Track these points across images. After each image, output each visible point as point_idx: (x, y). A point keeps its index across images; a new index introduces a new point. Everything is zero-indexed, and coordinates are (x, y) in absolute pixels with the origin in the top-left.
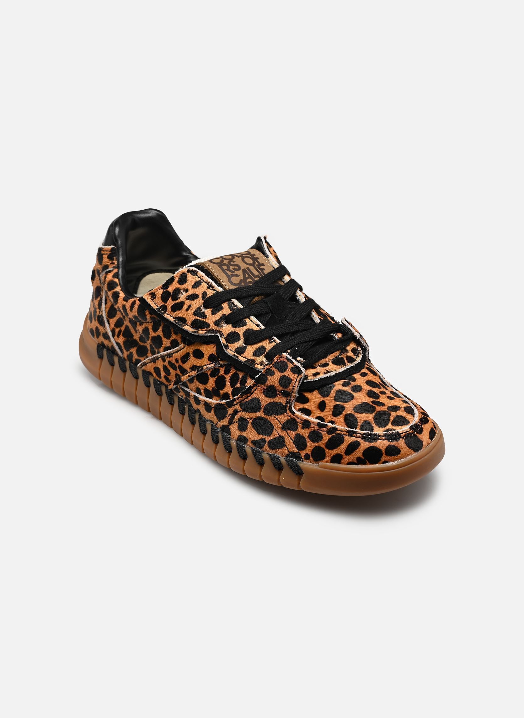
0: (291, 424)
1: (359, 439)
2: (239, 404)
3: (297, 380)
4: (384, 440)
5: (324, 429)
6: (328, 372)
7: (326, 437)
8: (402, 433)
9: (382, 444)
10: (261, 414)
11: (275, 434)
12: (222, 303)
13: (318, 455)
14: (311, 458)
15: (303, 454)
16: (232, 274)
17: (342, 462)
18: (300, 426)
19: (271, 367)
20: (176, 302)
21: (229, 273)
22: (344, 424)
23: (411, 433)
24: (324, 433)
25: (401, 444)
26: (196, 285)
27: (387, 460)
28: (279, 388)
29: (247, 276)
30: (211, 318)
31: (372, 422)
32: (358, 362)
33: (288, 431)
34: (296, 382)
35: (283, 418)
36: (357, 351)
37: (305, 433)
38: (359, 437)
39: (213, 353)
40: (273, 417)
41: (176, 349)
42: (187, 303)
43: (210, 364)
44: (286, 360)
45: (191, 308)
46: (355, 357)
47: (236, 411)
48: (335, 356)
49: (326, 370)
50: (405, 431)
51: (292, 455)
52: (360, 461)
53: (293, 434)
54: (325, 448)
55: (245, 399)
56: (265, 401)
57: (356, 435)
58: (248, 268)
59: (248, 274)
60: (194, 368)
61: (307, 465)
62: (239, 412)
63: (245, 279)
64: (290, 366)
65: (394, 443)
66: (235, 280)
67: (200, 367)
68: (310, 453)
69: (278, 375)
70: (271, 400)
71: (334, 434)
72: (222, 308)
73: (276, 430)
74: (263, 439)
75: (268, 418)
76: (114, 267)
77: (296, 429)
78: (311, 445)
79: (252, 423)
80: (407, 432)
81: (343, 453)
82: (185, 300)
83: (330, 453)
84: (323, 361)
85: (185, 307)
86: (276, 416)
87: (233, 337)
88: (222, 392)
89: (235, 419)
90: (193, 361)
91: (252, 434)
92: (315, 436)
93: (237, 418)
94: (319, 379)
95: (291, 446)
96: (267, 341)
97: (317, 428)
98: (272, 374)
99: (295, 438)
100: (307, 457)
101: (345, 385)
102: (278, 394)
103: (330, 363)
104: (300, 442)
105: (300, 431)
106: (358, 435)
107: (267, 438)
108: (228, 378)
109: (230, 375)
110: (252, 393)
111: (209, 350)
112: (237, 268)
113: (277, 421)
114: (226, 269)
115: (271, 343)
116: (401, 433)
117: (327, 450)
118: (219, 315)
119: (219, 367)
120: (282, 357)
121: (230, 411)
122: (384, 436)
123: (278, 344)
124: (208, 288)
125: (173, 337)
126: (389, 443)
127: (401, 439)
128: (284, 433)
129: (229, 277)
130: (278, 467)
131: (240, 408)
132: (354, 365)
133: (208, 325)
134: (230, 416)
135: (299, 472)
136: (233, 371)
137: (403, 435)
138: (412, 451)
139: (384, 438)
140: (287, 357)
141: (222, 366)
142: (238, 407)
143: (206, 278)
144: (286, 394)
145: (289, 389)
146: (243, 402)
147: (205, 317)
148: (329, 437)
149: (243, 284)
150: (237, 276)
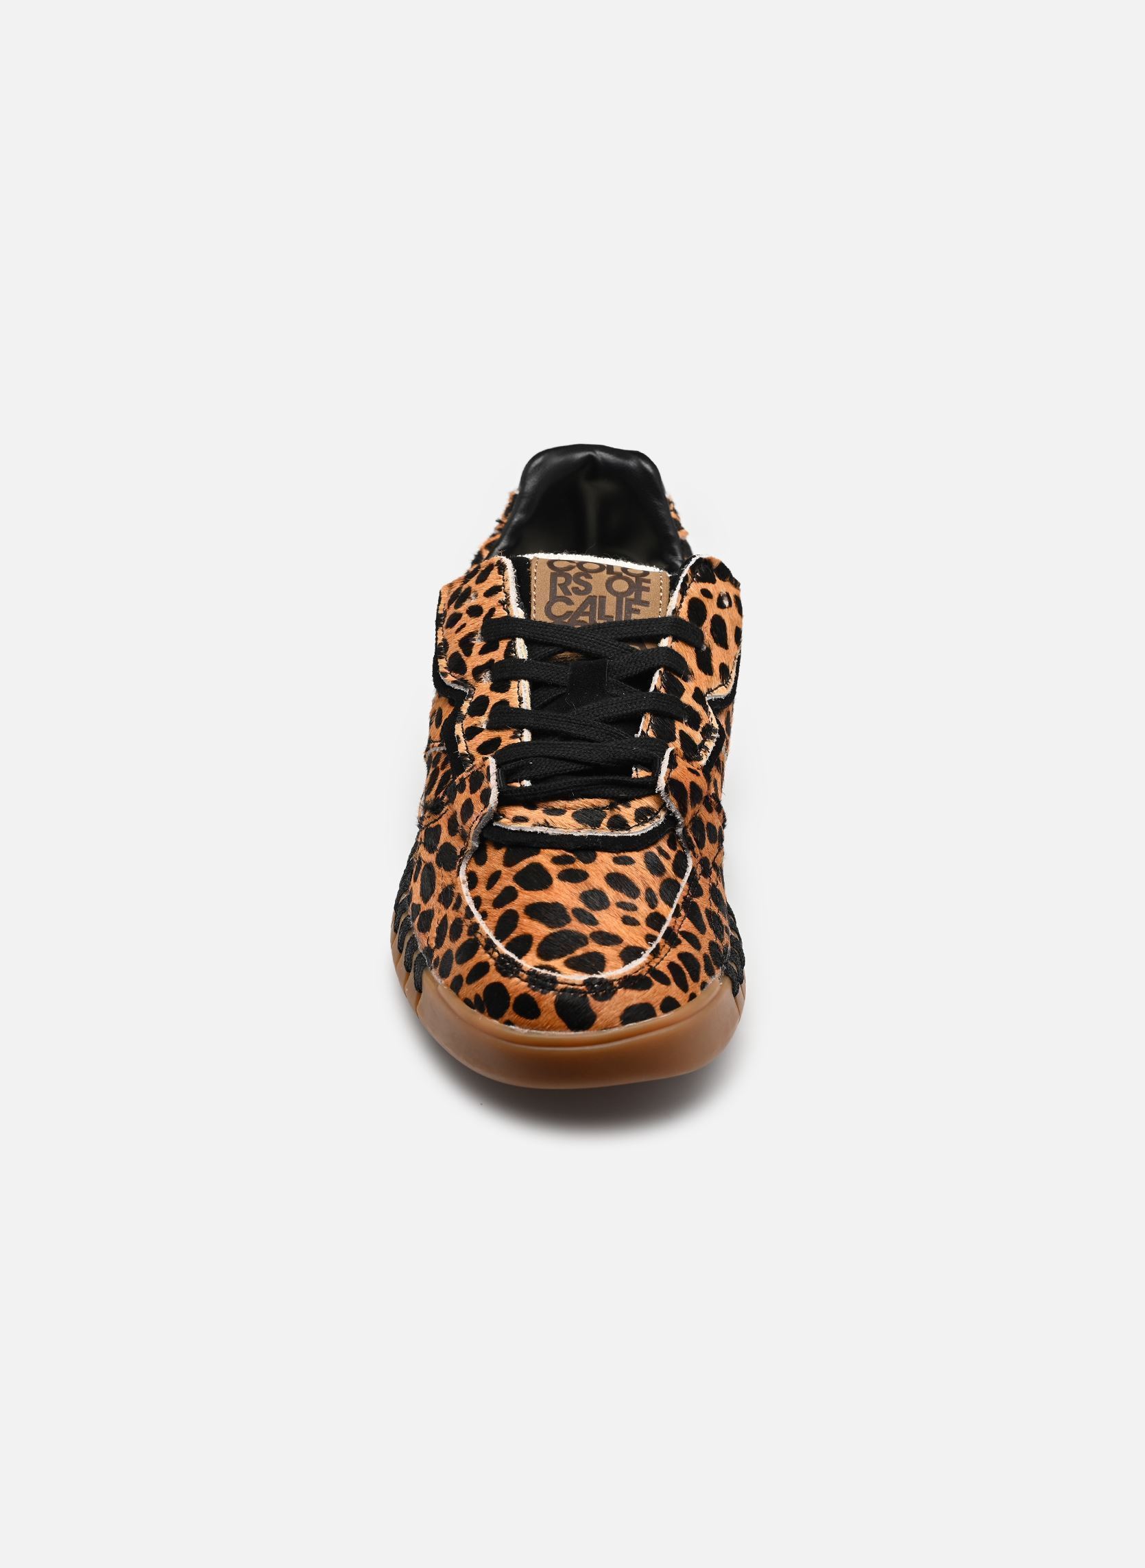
1: (492, 962)
4: (522, 980)
6: (547, 824)
8: (562, 983)
9: (516, 986)
11: (431, 903)
12: (502, 639)
13: (446, 965)
15: (436, 954)
16: (563, 597)
17: (459, 993)
18: (453, 902)
19: (467, 777)
21: (560, 592)
22: (494, 925)
23: (581, 992)
25: (548, 1000)
26: (492, 592)
27: (513, 1021)
28: (459, 820)
29: (588, 610)
30: (475, 659)
31: (536, 942)
32: (631, 835)
33: (441, 905)
35: (447, 879)
36: (649, 815)
37: (451, 918)
38: (494, 959)
40: (441, 870)
42: (465, 618)
46: (632, 823)
48: (593, 805)
49: (545, 821)
50: (569, 982)
51: (428, 951)
52: (476, 1003)
53: (442, 913)
56: (444, 837)
57: (493, 952)
58: (603, 598)
59: (593, 609)
61: (432, 976)
63: (580, 611)
64: (484, 785)
65: (535, 994)
66: (559, 609)
70: (449, 839)
71: (473, 937)
72: (497, 648)
73: (434, 896)
75: (436, 870)
77: (448, 905)
78: (447, 944)
80: (573, 985)
81: (466, 975)
82: (465, 612)
84: (559, 804)
86: (444, 872)
87: (480, 705)
94: (518, 829)
95: (433, 934)
96: (510, 733)
97: (463, 916)
99: (441, 921)
100: (436, 964)
101: (556, 860)
102: (458, 832)
103: (569, 813)
104: (441, 932)
105: (450, 911)
106: (496, 954)
112: (582, 588)
113: (441, 880)
114: (559, 585)
115: (514, 737)
116: (559, 981)
118: (487, 658)
122: (529, 973)
123: (523, 743)
124: (503, 604)
126: (528, 989)
127: (551, 992)
128: (437, 907)
129: (554, 598)
130: (407, 964)
132: (616, 835)
133: (464, 670)
135: (419, 985)
137: (560, 986)
138: (563, 1024)
139: (525, 976)
140: (489, 767)
143: (512, 586)
145: (466, 827)
147: (470, 653)
149: (567, 621)
150: (569, 602)
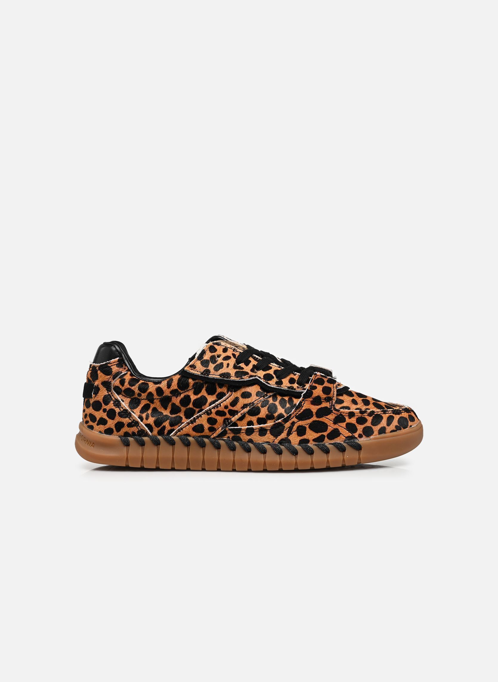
0: (339, 419)
1: (392, 414)
2: (295, 417)
3: (334, 387)
4: (404, 412)
5: (365, 414)
7: (370, 419)
9: (405, 415)
10: (314, 418)
11: (330, 429)
12: (248, 358)
13: (368, 432)
14: (364, 436)
15: (356, 435)
17: (386, 432)
18: (347, 418)
19: (312, 384)
20: (216, 364)
22: (376, 408)
24: (367, 417)
26: (225, 350)
27: (411, 425)
28: (323, 396)
30: (248, 369)
33: (339, 424)
34: (334, 389)
35: (332, 417)
37: (353, 420)
38: (390, 413)
39: (259, 390)
40: (324, 418)
41: (224, 398)
42: (225, 363)
43: (259, 399)
44: (320, 377)
45: (230, 365)
47: (293, 424)
51: (348, 438)
52: (398, 428)
53: (344, 425)
54: (371, 426)
55: (299, 412)
56: (314, 409)
60: (245, 406)
61: (362, 441)
62: (296, 423)
64: (325, 380)
67: (250, 403)
68: (361, 433)
69: (320, 388)
70: (319, 407)
71: (374, 415)
72: (250, 361)
73: (329, 426)
74: (322, 435)
75: (321, 419)
76: (127, 371)
77: (345, 421)
78: (360, 428)
79: (310, 427)
81: (385, 425)
82: (222, 361)
83: (376, 429)
85: (225, 365)
86: (327, 417)
87: (268, 377)
88: (276, 415)
89: (293, 429)
90: (242, 401)
91: (311, 435)
92: (361, 421)
93: (295, 428)
95: (345, 433)
96: (292, 375)
97: (360, 415)
98: (315, 388)
99: (346, 426)
100: (360, 436)
102: (323, 401)
104: (351, 428)
105: (348, 420)
106: (389, 412)
107: (325, 434)
108: (277, 403)
109: (278, 401)
110: (303, 407)
111: (254, 390)
113: (329, 420)
115: (295, 375)
117: (373, 427)
118: (250, 366)
119: (267, 398)
120: (317, 376)
121: (288, 425)
122: (402, 410)
124: (234, 351)
125: (219, 390)
126: (408, 413)
128: (336, 426)
130: (341, 449)
131: (297, 420)
133: (247, 373)
134: (287, 430)
135: (358, 448)
136: (279, 398)
140: (321, 375)
141: (270, 397)
142: (295, 420)
143: (228, 346)
144: (329, 399)
145: (331, 395)
146: (297, 415)
147: (243, 368)
148: (372, 418)
